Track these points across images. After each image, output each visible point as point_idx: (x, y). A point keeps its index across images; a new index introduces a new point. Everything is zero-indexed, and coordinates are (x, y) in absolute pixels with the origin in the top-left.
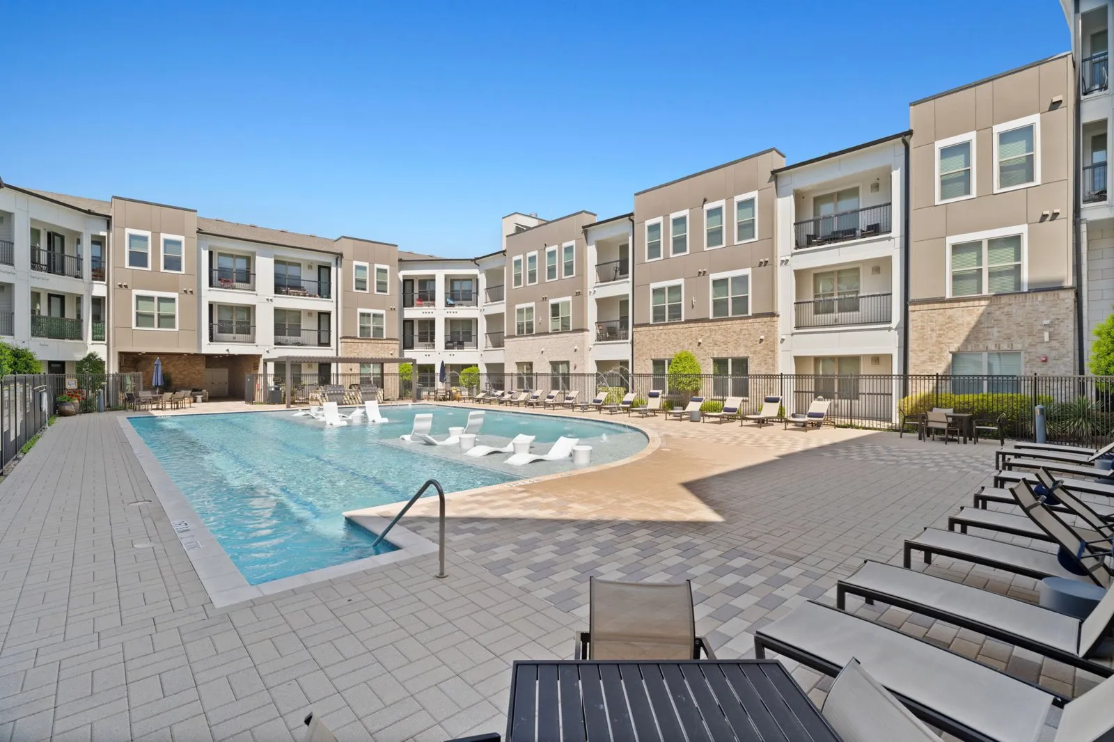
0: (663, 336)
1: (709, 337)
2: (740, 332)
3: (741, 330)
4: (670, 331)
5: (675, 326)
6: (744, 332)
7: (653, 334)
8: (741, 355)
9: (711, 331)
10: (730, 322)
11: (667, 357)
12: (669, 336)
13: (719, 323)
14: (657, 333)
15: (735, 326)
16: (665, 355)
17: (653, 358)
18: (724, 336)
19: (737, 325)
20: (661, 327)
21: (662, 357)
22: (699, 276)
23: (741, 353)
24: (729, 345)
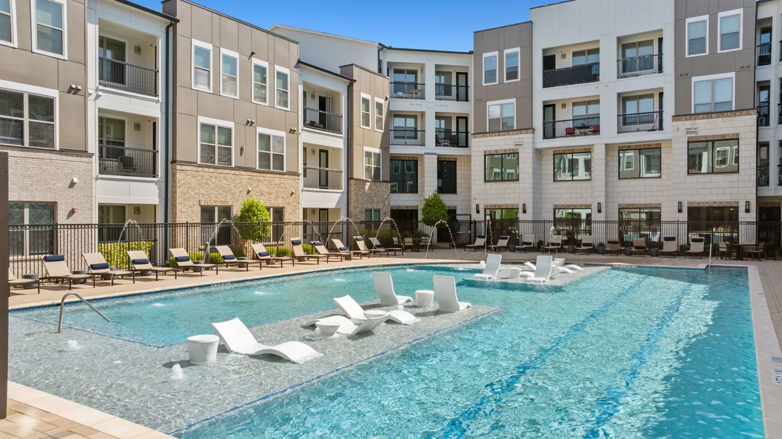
0: (213, 179)
1: (257, 186)
2: (279, 185)
3: (280, 183)
4: (221, 175)
5: (226, 171)
6: (282, 186)
7: (202, 176)
8: (280, 206)
9: (258, 181)
10: (272, 175)
11: (219, 204)
12: (220, 181)
13: (265, 175)
14: (207, 175)
15: (276, 179)
16: (216, 202)
17: (203, 203)
18: (268, 187)
19: (277, 179)
20: (212, 170)
21: (213, 204)
22: (247, 125)
23: (279, 203)
24: (272, 196)
